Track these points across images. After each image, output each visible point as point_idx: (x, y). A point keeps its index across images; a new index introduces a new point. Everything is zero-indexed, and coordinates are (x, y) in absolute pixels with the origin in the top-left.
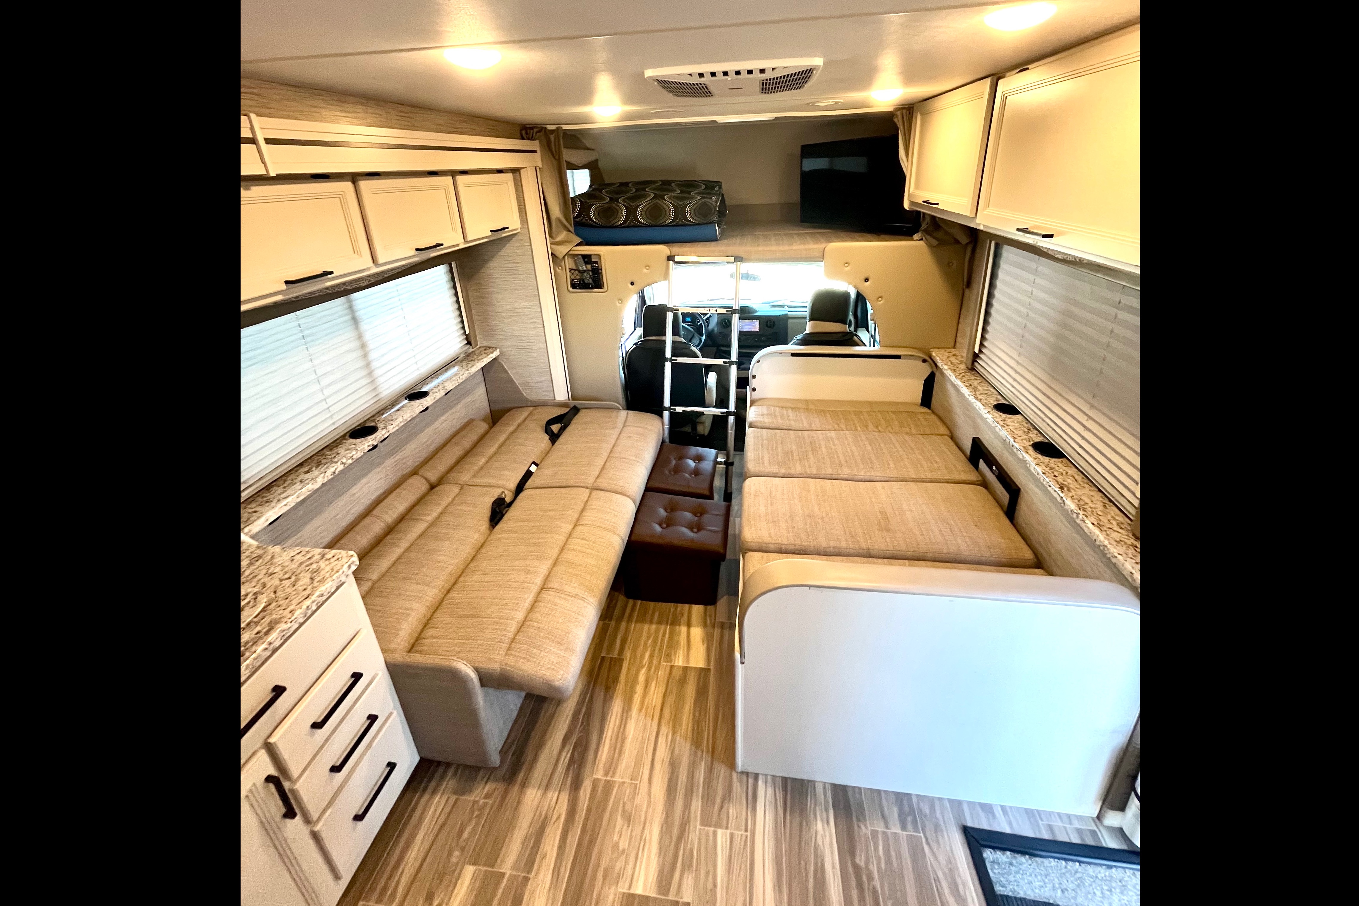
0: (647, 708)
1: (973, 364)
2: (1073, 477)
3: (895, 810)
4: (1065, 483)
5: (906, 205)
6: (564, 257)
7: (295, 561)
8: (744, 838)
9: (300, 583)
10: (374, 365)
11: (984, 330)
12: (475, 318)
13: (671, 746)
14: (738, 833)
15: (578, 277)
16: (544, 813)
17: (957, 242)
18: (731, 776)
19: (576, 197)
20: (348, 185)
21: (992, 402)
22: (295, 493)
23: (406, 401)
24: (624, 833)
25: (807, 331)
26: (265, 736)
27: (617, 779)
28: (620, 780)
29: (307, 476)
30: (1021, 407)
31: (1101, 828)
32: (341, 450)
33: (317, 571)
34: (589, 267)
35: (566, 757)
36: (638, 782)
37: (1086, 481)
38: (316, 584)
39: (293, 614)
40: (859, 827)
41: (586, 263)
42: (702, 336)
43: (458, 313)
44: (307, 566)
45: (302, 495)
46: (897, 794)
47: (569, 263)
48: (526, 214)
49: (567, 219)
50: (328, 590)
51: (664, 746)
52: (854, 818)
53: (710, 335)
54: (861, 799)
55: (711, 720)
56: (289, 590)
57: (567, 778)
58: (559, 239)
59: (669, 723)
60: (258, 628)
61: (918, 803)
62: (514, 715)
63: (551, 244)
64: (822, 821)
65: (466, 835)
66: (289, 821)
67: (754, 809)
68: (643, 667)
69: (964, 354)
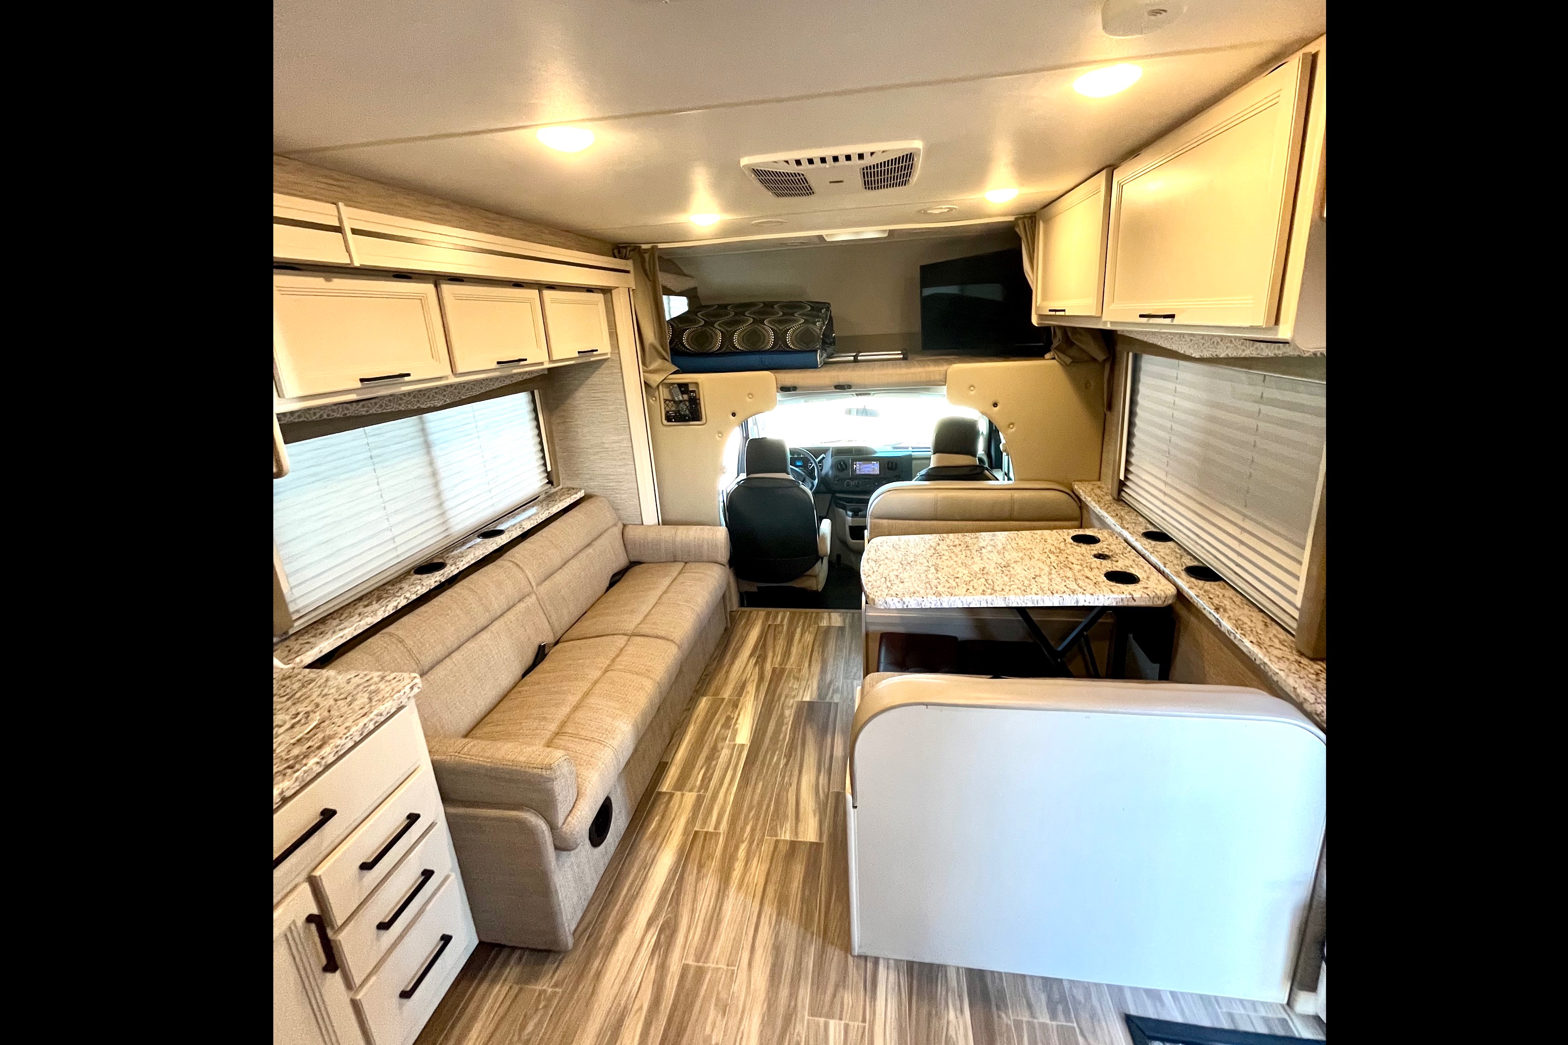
0: (748, 886)
1: (1119, 494)
2: (1231, 598)
3: (1043, 997)
4: (1221, 604)
5: (1035, 321)
6: (658, 386)
7: (351, 683)
8: (861, 1030)
9: (357, 703)
10: (446, 495)
11: (1129, 453)
12: (559, 455)
13: (775, 927)
14: (855, 1025)
15: (674, 409)
16: (623, 1003)
17: (1094, 360)
18: (846, 957)
19: (672, 319)
20: (429, 288)
21: (1140, 530)
22: (352, 626)
23: (479, 540)
24: (718, 1023)
25: (932, 466)
26: (309, 869)
27: (711, 965)
28: (714, 966)
29: (366, 610)
30: (1174, 534)
31: (1294, 1017)
32: (405, 585)
33: (377, 691)
34: (686, 397)
35: (651, 939)
36: (736, 968)
37: (1245, 601)
38: (374, 703)
39: (349, 731)
40: (999, 1017)
41: (683, 393)
42: (815, 479)
43: (539, 447)
44: (365, 687)
45: (359, 628)
46: (1045, 979)
47: (664, 393)
48: (617, 335)
49: (662, 347)
50: (388, 710)
51: (767, 927)
52: (994, 1009)
53: (824, 480)
54: (1003, 987)
55: (823, 898)
56: (343, 710)
57: (651, 964)
58: (653, 367)
59: (773, 903)
60: (310, 744)
61: (1071, 988)
62: (591, 892)
63: (644, 372)
64: (955, 1010)
65: (530, 1027)
66: (329, 975)
67: (874, 998)
68: (743, 842)
69: (1108, 485)
